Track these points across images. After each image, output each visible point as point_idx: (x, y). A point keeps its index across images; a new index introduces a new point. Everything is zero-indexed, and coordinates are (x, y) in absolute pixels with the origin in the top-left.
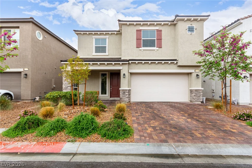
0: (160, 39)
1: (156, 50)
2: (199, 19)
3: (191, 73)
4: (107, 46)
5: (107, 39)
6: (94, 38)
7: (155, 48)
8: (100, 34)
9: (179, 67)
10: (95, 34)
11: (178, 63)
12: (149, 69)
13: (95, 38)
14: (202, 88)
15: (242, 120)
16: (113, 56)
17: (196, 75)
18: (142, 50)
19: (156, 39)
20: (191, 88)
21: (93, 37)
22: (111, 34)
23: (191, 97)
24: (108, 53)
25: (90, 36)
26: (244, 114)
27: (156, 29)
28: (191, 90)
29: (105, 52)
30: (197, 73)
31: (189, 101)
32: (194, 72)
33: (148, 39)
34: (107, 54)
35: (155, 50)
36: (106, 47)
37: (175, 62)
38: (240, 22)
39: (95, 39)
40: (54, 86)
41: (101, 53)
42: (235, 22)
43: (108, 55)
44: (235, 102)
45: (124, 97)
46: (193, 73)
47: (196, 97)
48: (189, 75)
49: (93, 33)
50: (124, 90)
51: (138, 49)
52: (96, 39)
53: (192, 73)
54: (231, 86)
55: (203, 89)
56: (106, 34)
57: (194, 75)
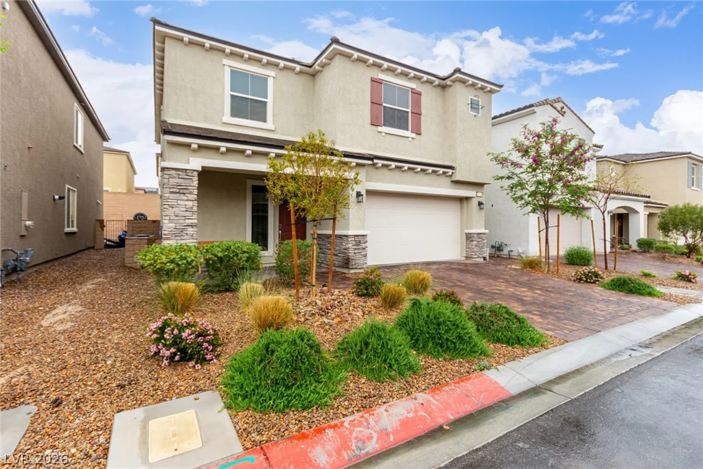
0: (417, 114)
1: (410, 139)
2: (489, 89)
3: (468, 199)
4: (270, 100)
5: (270, 82)
6: (226, 68)
7: (408, 133)
8: (250, 59)
9: (453, 185)
10: (232, 54)
11: (454, 175)
12: (401, 183)
13: (230, 66)
14: (485, 229)
15: (590, 282)
16: (288, 135)
17: (477, 203)
18: (383, 134)
19: (409, 110)
20: (467, 229)
21: (224, 63)
22: (285, 68)
23: (467, 250)
24: (274, 124)
25: (215, 56)
26: (589, 272)
27: (412, 89)
28: (467, 234)
29: (264, 120)
30: (480, 200)
31: (464, 259)
32: (475, 196)
33: (395, 109)
34: (269, 125)
35: (408, 137)
36: (266, 103)
37: (450, 172)
38: (533, 110)
39: (231, 70)
40: (28, 223)
41: (251, 119)
42: (526, 108)
43: (273, 129)
44: (522, 255)
45: (358, 256)
46: (474, 199)
47: (478, 248)
48: (465, 203)
49: (228, 49)
50: (357, 236)
51: (374, 128)
52: (234, 73)
53: (472, 197)
54: (558, 226)
55: (487, 231)
56: (268, 63)
57: (475, 202)
